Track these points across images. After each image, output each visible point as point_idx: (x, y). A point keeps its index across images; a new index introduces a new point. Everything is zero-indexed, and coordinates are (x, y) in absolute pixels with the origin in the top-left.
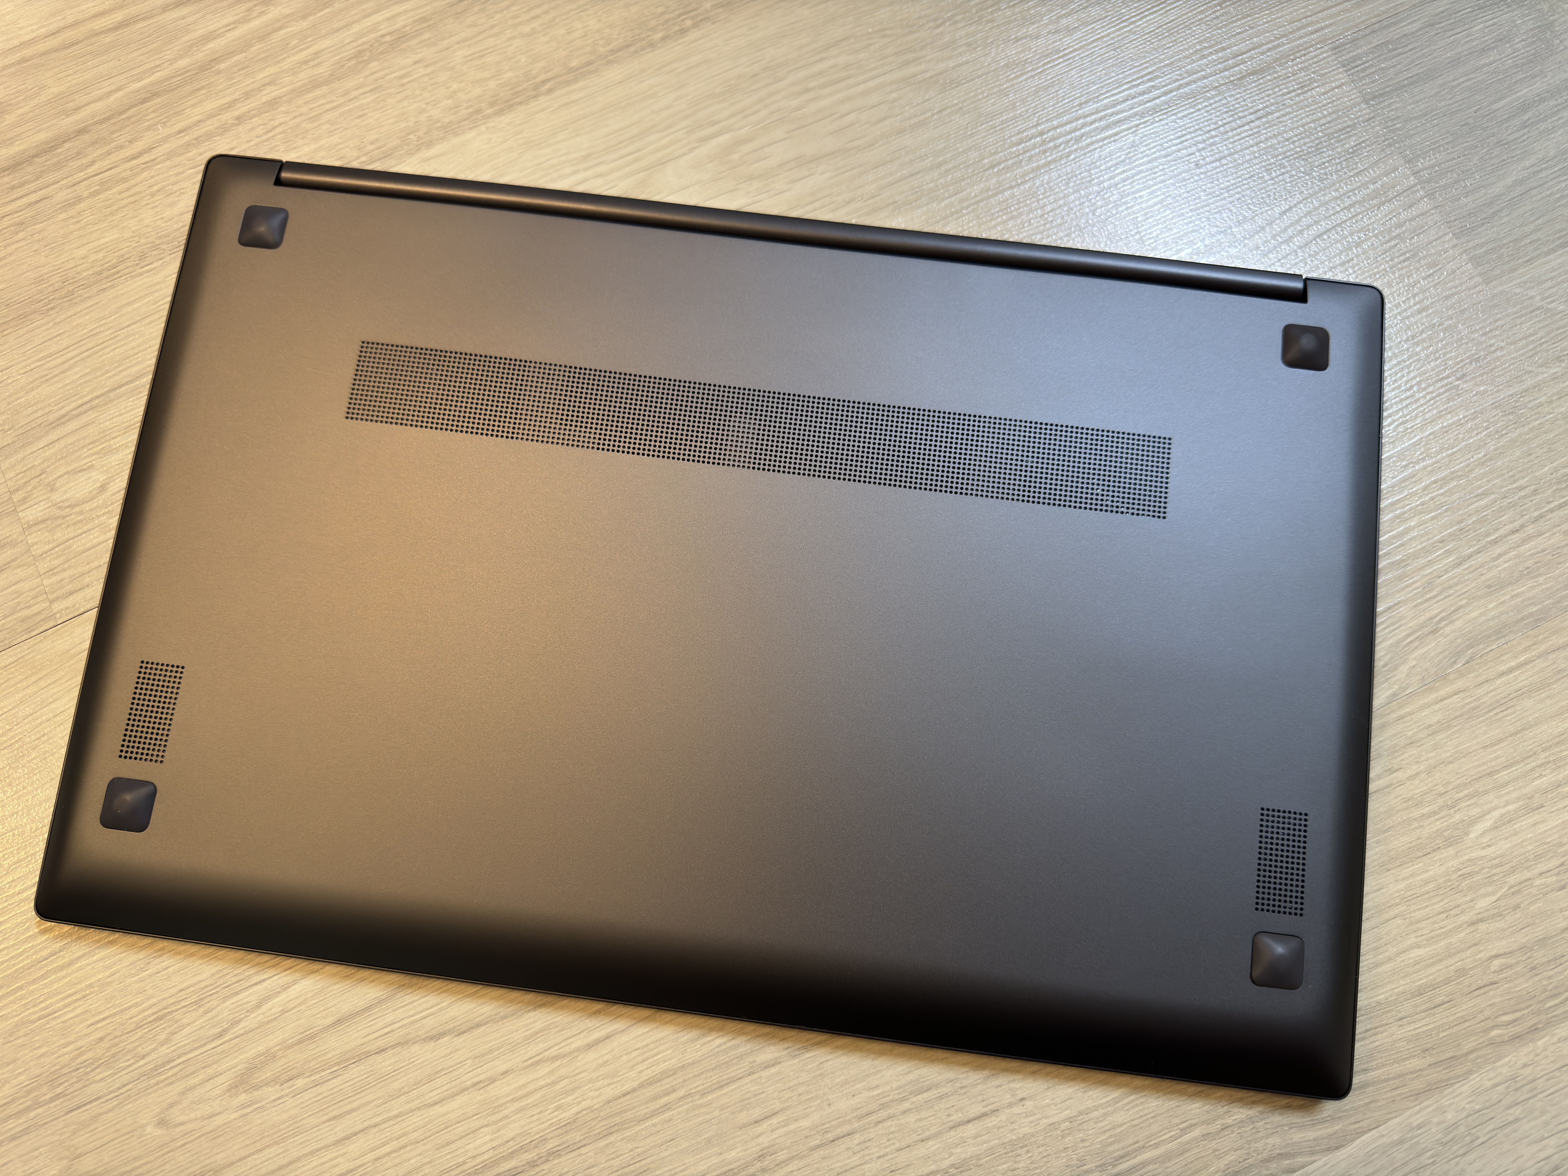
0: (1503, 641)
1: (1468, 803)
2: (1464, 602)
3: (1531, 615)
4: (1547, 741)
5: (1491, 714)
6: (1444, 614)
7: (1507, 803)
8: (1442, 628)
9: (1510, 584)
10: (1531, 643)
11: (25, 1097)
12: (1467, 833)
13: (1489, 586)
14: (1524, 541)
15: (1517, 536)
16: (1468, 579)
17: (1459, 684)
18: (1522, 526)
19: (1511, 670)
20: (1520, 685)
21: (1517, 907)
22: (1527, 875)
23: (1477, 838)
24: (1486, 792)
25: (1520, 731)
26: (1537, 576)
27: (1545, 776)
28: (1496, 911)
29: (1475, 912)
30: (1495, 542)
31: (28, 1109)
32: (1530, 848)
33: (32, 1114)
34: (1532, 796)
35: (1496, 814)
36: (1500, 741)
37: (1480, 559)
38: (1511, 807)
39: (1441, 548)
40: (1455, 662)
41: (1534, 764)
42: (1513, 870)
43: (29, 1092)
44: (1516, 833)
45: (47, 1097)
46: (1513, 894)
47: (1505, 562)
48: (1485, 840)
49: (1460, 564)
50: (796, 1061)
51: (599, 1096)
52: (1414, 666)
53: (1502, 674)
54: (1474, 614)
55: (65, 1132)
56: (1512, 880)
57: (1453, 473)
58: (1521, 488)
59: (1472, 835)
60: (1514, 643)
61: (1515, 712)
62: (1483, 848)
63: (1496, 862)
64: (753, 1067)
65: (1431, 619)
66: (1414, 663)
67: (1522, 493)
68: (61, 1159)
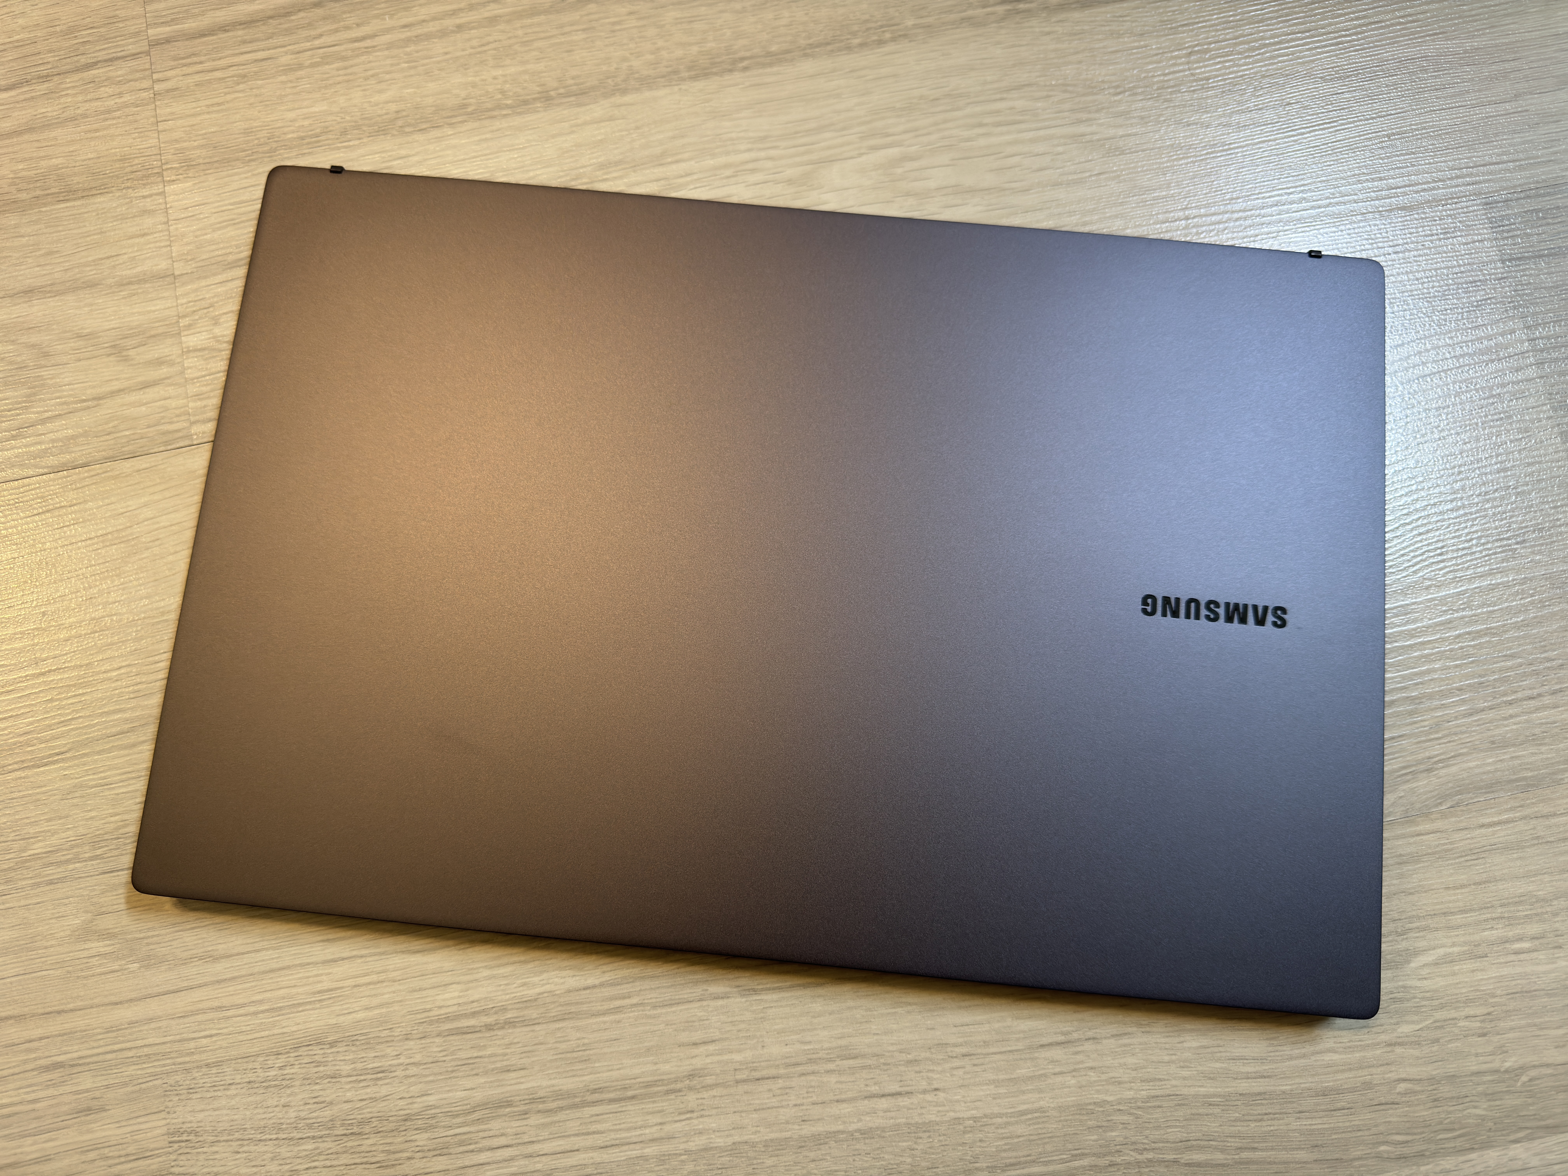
0: (1491, 796)
1: (1417, 935)
2: (1465, 750)
3: (1525, 779)
4: (1507, 898)
5: (1463, 859)
6: (1443, 757)
7: (1454, 945)
8: (1437, 769)
9: (1514, 745)
10: (1518, 804)
11: (67, 850)
12: (1409, 962)
13: (1493, 742)
14: (1537, 709)
15: (1532, 703)
16: (1474, 731)
17: (1439, 825)
18: (1540, 695)
19: (1490, 825)
20: (1496, 840)
21: (1436, 1041)
22: (1453, 1014)
23: (1417, 968)
24: (1437, 930)
25: (1484, 882)
26: (1541, 745)
27: (1497, 929)
28: (1416, 1039)
29: (1395, 1035)
30: (1510, 703)
31: (68, 862)
32: (1464, 990)
33: (71, 867)
34: (1479, 945)
35: (1441, 951)
36: (1463, 886)
37: (1491, 715)
38: (1456, 949)
39: (1458, 696)
40: (1440, 804)
41: (1489, 916)
42: (1442, 1007)
43: (72, 847)
44: (1454, 974)
45: (87, 855)
46: (1437, 1028)
47: (1515, 724)
48: (1425, 972)
49: (1471, 715)
50: (744, 1000)
51: (563, 983)
52: (1401, 797)
53: (1482, 826)
54: (1471, 764)
55: (94, 890)
56: (1438, 1015)
57: (1487, 629)
58: (1549, 660)
59: (1413, 965)
60: (1501, 800)
61: (1484, 864)
62: (1419, 979)
63: (1428, 995)
64: (704, 995)
65: (1429, 758)
66: (1403, 794)
67: (1548, 665)
68: (87, 912)
